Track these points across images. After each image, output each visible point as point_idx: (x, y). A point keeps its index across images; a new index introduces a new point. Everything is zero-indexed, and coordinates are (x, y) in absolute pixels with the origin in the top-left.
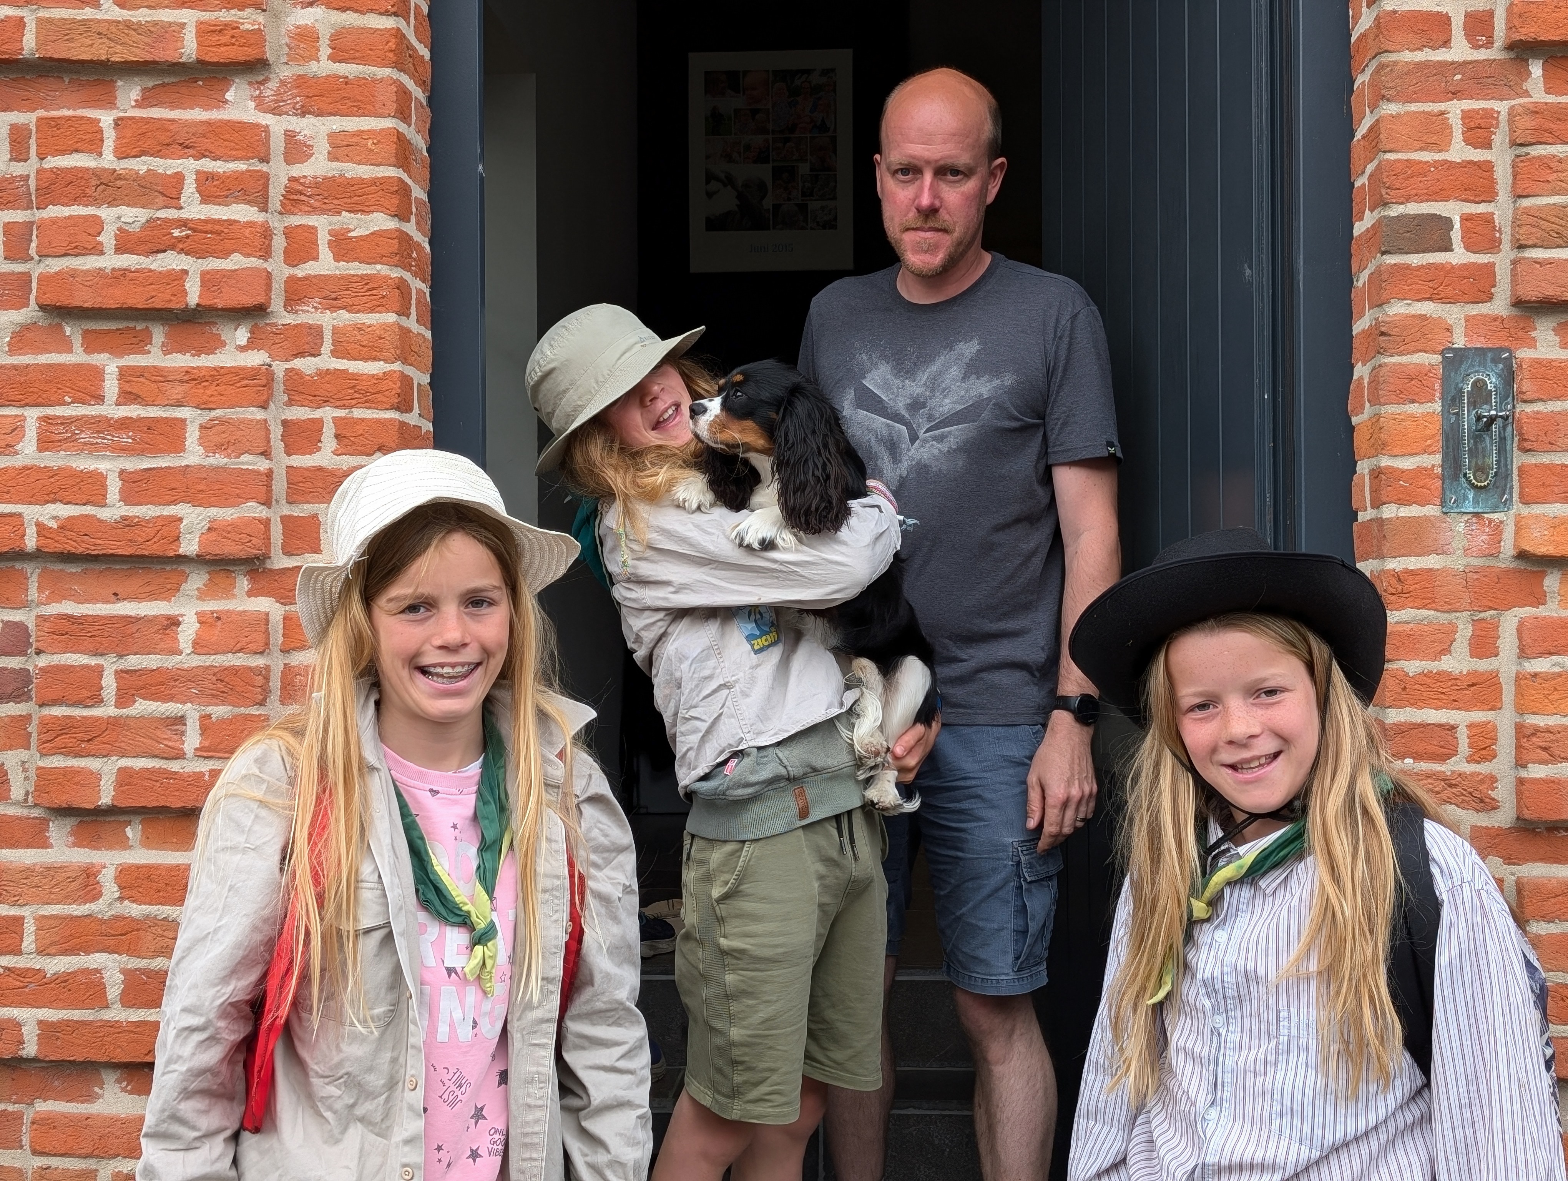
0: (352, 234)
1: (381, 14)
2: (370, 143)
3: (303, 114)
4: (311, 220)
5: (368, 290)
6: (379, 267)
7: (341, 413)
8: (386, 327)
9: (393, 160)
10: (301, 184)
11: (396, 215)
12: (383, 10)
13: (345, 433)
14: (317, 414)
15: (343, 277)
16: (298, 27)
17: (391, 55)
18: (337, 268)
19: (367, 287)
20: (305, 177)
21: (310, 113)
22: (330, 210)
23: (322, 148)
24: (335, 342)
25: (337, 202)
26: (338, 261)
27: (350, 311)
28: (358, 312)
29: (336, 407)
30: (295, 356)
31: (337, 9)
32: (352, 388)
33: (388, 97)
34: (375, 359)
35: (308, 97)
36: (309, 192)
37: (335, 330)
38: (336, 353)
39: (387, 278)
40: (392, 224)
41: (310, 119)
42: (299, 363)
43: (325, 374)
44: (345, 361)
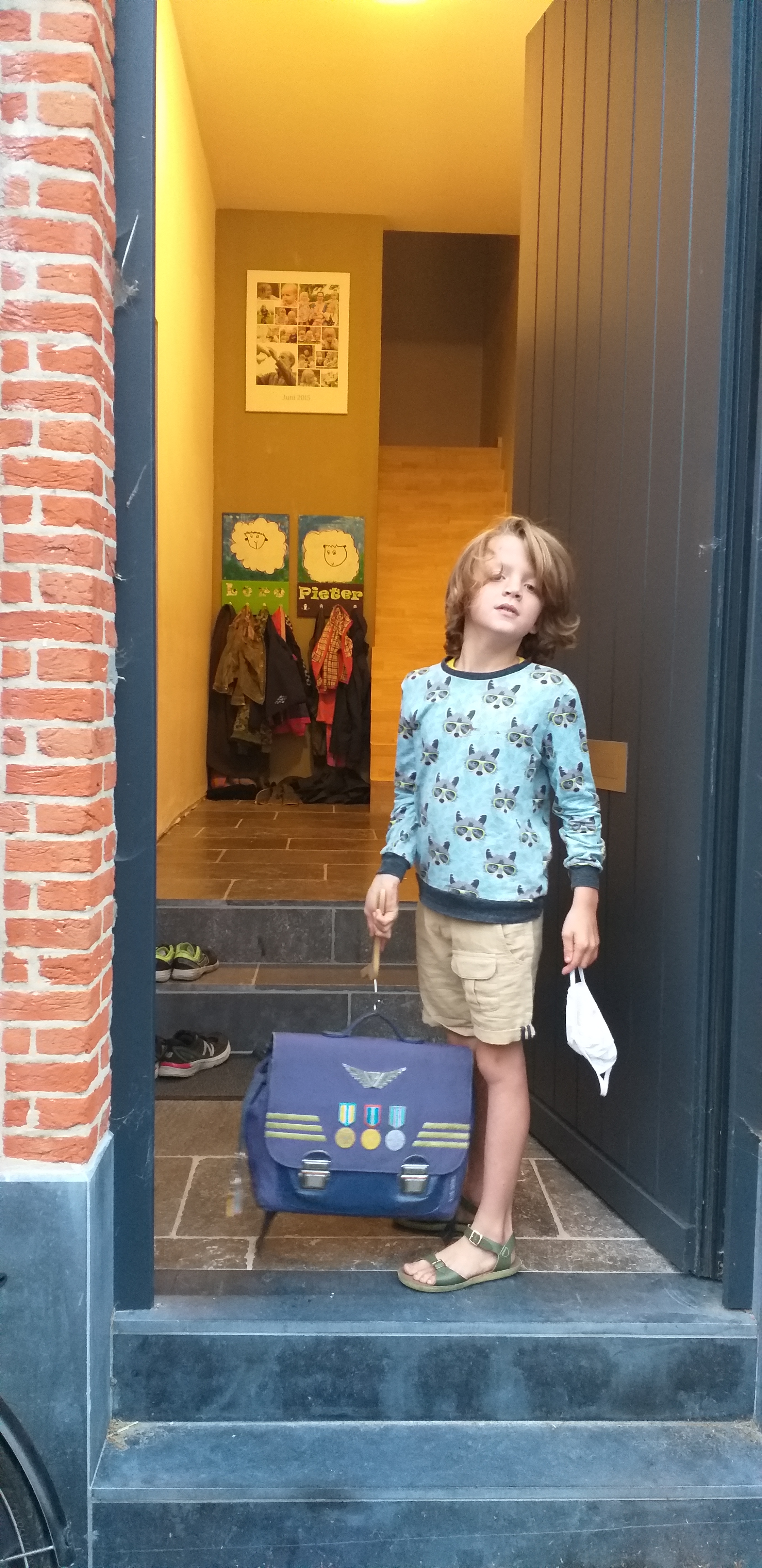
0: (54, 349)
1: (81, 169)
2: (70, 275)
3: (17, 249)
4: (24, 337)
5: (69, 394)
6: (77, 376)
7: (48, 492)
8: (83, 425)
9: (90, 290)
10: (15, 307)
11: (91, 335)
12: (81, 166)
13: (49, 508)
14: (27, 492)
15: (49, 384)
16: (12, 177)
17: (88, 204)
18: (43, 375)
19: (68, 392)
20: (18, 301)
21: (21, 249)
22: (38, 329)
23: (32, 278)
24: (43, 435)
25: (43, 322)
26: (44, 370)
27: (54, 411)
28: (60, 411)
29: (43, 487)
30: (11, 445)
31: (45, 163)
32: (55, 472)
33: (83, 238)
34: (73, 450)
35: (20, 235)
36: (22, 313)
37: (42, 426)
38: (43, 444)
39: (83, 386)
40: (88, 342)
41: (22, 254)
42: (14, 451)
43: (35, 461)
44: (50, 450)
